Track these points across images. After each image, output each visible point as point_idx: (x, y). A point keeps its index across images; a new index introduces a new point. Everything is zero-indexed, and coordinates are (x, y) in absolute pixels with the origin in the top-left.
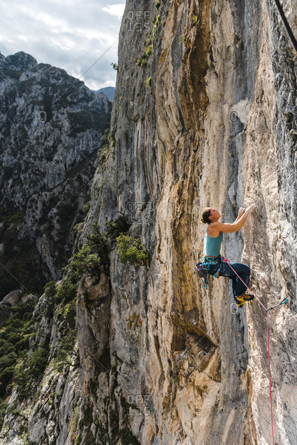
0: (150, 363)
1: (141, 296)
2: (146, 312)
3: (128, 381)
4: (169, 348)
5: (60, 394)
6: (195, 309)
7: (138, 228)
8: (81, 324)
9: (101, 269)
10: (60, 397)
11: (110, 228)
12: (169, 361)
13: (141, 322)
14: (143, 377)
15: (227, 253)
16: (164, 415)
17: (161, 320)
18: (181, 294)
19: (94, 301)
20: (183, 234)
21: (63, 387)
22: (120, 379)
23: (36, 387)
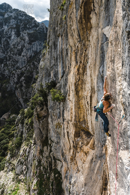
0: (65, 143)
1: (61, 115)
2: (64, 122)
3: (56, 150)
4: (73, 137)
5: (28, 155)
6: (84, 120)
7: (60, 86)
8: (36, 127)
9: (44, 103)
10: (28, 156)
11: (48, 86)
12: (73, 142)
13: (61, 126)
14: (62, 148)
15: (98, 96)
16: (71, 163)
17: (70, 125)
18: (78, 114)
19: (41, 117)
20: (80, 88)
21: (29, 152)
22: (52, 149)
23: (18, 152)
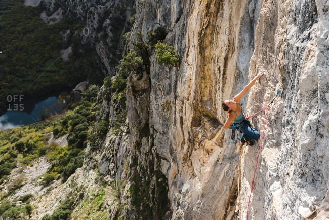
0: (176, 134)
1: (172, 89)
2: (175, 101)
3: (161, 143)
4: (189, 125)
5: (117, 148)
6: (211, 99)
7: (172, 37)
8: (130, 106)
9: (143, 68)
10: (117, 150)
11: (151, 37)
12: (189, 133)
13: (171, 107)
14: (170, 142)
15: (240, 58)
16: (183, 165)
17: (185, 106)
18: (201, 88)
19: (138, 91)
20: (207, 42)
21: (119, 145)
22: (155, 142)
23: (102, 144)
